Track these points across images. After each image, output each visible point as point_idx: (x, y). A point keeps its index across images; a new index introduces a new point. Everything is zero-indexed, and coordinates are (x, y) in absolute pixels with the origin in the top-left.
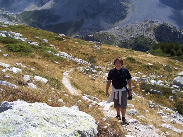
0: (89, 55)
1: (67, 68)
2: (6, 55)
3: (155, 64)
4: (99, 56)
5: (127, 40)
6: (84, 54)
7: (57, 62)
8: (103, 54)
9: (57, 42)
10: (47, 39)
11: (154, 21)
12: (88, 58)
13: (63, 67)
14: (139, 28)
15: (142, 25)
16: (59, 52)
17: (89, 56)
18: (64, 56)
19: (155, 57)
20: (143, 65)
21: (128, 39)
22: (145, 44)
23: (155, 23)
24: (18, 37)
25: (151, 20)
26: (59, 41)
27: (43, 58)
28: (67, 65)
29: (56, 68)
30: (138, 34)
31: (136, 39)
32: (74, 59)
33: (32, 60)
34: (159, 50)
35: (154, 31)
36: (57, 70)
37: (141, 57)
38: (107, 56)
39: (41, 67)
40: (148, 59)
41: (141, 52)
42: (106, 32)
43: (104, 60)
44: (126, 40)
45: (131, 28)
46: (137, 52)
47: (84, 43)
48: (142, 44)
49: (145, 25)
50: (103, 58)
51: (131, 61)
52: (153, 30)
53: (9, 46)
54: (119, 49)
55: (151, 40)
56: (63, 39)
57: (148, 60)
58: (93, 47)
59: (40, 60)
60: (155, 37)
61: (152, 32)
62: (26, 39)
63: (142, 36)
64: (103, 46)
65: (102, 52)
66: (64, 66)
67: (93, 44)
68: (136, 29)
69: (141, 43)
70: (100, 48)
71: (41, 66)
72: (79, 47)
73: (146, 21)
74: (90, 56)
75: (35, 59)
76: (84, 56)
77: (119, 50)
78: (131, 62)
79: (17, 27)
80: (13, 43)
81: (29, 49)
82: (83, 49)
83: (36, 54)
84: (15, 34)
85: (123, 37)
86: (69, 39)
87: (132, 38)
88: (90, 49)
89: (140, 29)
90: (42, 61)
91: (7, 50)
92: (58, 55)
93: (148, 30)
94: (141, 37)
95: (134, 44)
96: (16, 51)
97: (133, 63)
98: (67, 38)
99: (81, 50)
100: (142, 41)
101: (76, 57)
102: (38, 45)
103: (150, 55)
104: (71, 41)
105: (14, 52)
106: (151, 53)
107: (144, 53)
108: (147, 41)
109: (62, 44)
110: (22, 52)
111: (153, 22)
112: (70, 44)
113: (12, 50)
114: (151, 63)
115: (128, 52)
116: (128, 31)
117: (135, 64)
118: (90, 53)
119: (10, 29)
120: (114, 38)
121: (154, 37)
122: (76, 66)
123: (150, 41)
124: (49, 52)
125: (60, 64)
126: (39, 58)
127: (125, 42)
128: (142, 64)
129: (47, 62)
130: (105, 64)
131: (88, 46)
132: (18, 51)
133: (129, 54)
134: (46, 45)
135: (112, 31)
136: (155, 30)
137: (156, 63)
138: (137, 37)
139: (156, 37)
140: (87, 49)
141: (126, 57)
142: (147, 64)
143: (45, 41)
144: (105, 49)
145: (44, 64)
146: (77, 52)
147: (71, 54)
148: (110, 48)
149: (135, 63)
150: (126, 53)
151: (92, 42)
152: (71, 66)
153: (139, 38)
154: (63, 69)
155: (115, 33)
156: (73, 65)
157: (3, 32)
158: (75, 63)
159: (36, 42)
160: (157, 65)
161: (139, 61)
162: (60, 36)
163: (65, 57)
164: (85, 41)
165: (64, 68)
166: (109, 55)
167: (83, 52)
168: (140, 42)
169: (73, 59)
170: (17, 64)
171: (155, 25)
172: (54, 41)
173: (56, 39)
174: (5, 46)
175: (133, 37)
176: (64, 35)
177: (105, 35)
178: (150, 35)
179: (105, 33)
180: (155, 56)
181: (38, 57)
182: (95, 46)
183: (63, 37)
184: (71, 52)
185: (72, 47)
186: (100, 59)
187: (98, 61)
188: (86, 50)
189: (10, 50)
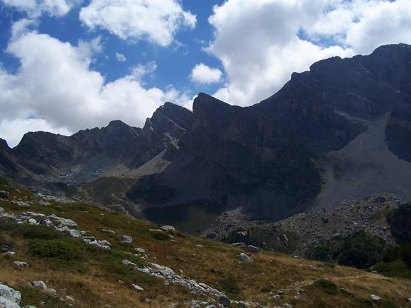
0: (225, 274)
1: (160, 302)
2: (22, 263)
3: (387, 297)
4: (249, 277)
5: (325, 242)
6: (213, 271)
7: (136, 287)
8: (258, 272)
9: (153, 244)
10: (131, 236)
11: (385, 197)
12: (220, 282)
13: (151, 298)
14: (351, 214)
15: (359, 208)
16: (150, 266)
17: (224, 276)
18: (161, 274)
19: (389, 280)
20: (356, 300)
21: (328, 239)
22: (369, 250)
23: (389, 203)
24: (66, 227)
25: (377, 195)
26: (159, 241)
27: (106, 276)
28: (163, 294)
29: (131, 299)
30: (350, 229)
31: (346, 239)
32: (185, 282)
33: (77, 278)
34: (399, 263)
35: (389, 221)
36: (132, 304)
37: (352, 281)
38: (267, 278)
39: (94, 295)
40: (370, 284)
41: (355, 269)
42: (276, 224)
43: (259, 287)
44: (322, 243)
45: (334, 215)
46: (343, 267)
47: (218, 247)
48: (360, 251)
49: (366, 208)
50: (257, 282)
51: (326, 289)
52: (384, 219)
53: (34, 244)
54: (299, 261)
55: (381, 241)
56: (168, 238)
57: (368, 288)
58: (236, 256)
59: (98, 279)
60: (392, 233)
61: (383, 224)
62: (84, 232)
63: (361, 233)
64: (261, 256)
65: (256, 269)
66: (155, 297)
67: (239, 249)
68: (346, 217)
69: (359, 249)
70: (254, 260)
71: (96, 293)
72: (204, 255)
73: (366, 199)
74: (227, 277)
75: (85, 276)
76: (212, 277)
77: (300, 263)
78: (327, 292)
79: (71, 206)
80: (46, 239)
81: (79, 253)
82: (213, 260)
83: (92, 265)
84: (62, 221)
85: (316, 237)
86: (184, 237)
87: (336, 238)
88: (228, 260)
89: (354, 216)
90: (101, 282)
91: (28, 253)
92: (147, 270)
93: (372, 218)
94: (357, 234)
95: (342, 250)
96: (47, 256)
97: (330, 294)
98: (179, 235)
99: (207, 262)
100: (362, 244)
101: (192, 278)
102: (106, 247)
103: (374, 276)
104: (188, 242)
105: (42, 259)
106: (380, 271)
107: (361, 271)
108: (373, 243)
109: (166, 249)
110: (61, 258)
111: (383, 200)
112: (182, 249)
113: (39, 253)
114: (377, 294)
115: (320, 268)
116: (326, 222)
117: (337, 297)
118: (227, 270)
119: (54, 210)
120: (296, 238)
121: (389, 233)
122: (183, 297)
123: (381, 243)
124: (126, 262)
125: (145, 290)
126: (97, 276)
127: (321, 248)
128: (353, 296)
129: (113, 285)
130: (262, 296)
131: (224, 255)
132: (51, 255)
133: (322, 273)
134: (125, 247)
135: (290, 224)
136: (388, 217)
137: (389, 294)
138: (349, 236)
139: (395, 235)
140: (221, 261)
141: (315, 279)
142: (366, 297)
143: (126, 239)
144: (265, 261)
145: (104, 288)
146: (197, 266)
147: (181, 271)
148: (278, 259)
149: (335, 294)
150: (315, 270)
151: (237, 246)
152: (172, 298)
153: (354, 237)
154: (150, 303)
155: (297, 227)
156: (176, 296)
157: (34, 214)
158: (183, 290)
159: (105, 241)
160: (393, 299)
161: (347, 290)
162: (164, 230)
163: (162, 277)
164: (221, 243)
165: (153, 301)
166: (274, 274)
167: (212, 267)
168: (356, 246)
169: (183, 281)
170: (33, 284)
171: (388, 207)
172: (148, 240)
173: (154, 237)
174: (26, 243)
175: (340, 236)
176: (174, 229)
177: (276, 231)
178: (380, 229)
179: (275, 227)
180: (388, 278)
181: (94, 271)
182: (242, 254)
183: (171, 232)
184: (183, 267)
185: (187, 256)
186: (251, 284)
187: (245, 289)
188: (219, 263)
189: (34, 252)
